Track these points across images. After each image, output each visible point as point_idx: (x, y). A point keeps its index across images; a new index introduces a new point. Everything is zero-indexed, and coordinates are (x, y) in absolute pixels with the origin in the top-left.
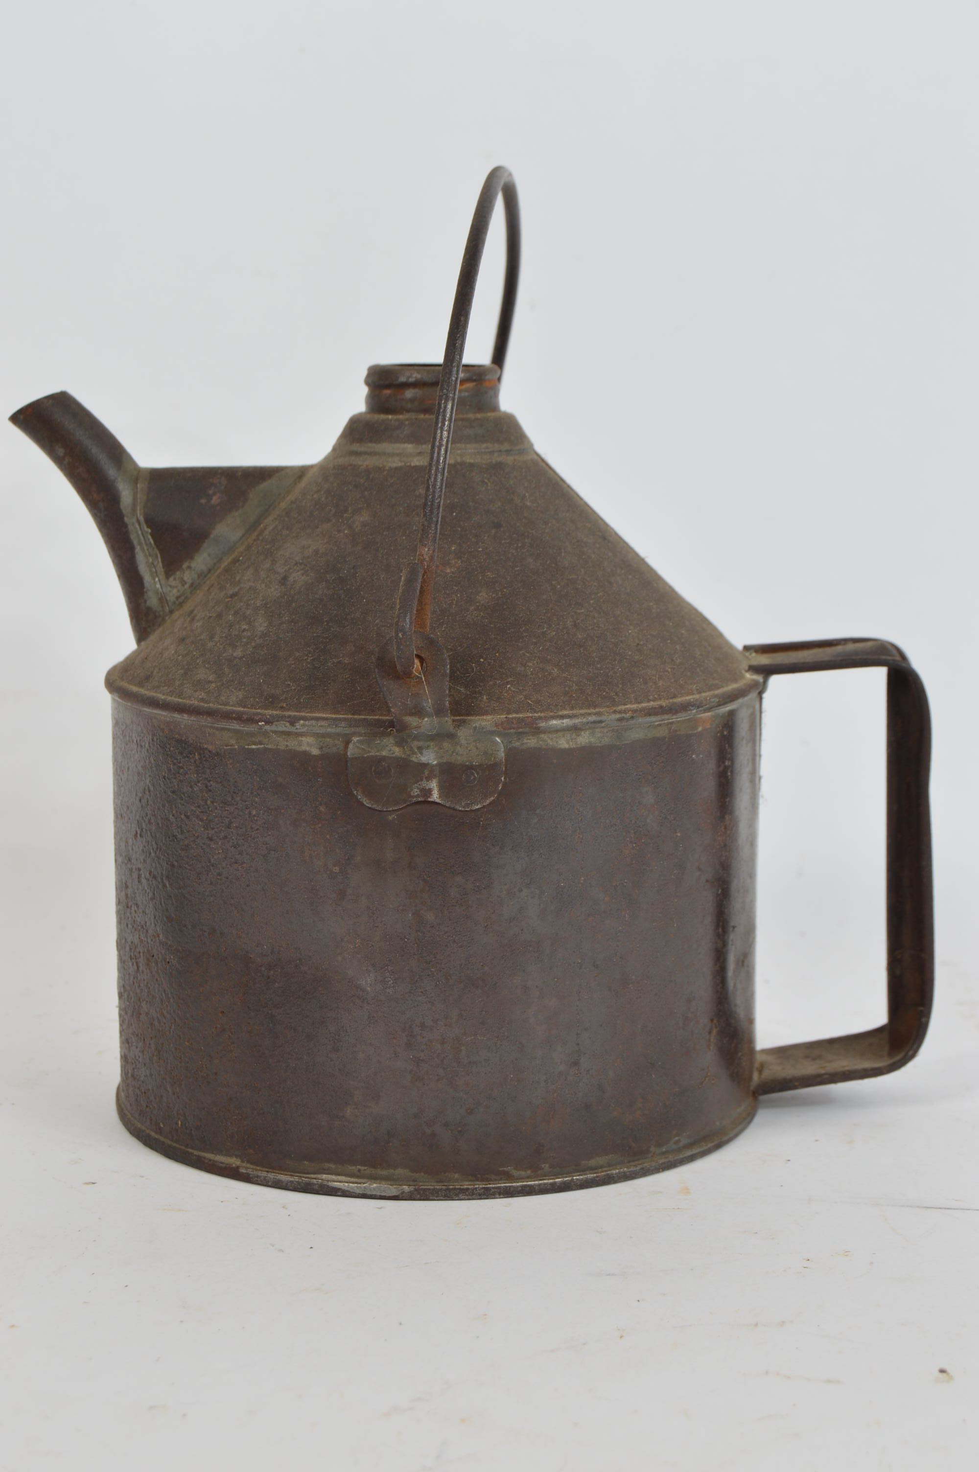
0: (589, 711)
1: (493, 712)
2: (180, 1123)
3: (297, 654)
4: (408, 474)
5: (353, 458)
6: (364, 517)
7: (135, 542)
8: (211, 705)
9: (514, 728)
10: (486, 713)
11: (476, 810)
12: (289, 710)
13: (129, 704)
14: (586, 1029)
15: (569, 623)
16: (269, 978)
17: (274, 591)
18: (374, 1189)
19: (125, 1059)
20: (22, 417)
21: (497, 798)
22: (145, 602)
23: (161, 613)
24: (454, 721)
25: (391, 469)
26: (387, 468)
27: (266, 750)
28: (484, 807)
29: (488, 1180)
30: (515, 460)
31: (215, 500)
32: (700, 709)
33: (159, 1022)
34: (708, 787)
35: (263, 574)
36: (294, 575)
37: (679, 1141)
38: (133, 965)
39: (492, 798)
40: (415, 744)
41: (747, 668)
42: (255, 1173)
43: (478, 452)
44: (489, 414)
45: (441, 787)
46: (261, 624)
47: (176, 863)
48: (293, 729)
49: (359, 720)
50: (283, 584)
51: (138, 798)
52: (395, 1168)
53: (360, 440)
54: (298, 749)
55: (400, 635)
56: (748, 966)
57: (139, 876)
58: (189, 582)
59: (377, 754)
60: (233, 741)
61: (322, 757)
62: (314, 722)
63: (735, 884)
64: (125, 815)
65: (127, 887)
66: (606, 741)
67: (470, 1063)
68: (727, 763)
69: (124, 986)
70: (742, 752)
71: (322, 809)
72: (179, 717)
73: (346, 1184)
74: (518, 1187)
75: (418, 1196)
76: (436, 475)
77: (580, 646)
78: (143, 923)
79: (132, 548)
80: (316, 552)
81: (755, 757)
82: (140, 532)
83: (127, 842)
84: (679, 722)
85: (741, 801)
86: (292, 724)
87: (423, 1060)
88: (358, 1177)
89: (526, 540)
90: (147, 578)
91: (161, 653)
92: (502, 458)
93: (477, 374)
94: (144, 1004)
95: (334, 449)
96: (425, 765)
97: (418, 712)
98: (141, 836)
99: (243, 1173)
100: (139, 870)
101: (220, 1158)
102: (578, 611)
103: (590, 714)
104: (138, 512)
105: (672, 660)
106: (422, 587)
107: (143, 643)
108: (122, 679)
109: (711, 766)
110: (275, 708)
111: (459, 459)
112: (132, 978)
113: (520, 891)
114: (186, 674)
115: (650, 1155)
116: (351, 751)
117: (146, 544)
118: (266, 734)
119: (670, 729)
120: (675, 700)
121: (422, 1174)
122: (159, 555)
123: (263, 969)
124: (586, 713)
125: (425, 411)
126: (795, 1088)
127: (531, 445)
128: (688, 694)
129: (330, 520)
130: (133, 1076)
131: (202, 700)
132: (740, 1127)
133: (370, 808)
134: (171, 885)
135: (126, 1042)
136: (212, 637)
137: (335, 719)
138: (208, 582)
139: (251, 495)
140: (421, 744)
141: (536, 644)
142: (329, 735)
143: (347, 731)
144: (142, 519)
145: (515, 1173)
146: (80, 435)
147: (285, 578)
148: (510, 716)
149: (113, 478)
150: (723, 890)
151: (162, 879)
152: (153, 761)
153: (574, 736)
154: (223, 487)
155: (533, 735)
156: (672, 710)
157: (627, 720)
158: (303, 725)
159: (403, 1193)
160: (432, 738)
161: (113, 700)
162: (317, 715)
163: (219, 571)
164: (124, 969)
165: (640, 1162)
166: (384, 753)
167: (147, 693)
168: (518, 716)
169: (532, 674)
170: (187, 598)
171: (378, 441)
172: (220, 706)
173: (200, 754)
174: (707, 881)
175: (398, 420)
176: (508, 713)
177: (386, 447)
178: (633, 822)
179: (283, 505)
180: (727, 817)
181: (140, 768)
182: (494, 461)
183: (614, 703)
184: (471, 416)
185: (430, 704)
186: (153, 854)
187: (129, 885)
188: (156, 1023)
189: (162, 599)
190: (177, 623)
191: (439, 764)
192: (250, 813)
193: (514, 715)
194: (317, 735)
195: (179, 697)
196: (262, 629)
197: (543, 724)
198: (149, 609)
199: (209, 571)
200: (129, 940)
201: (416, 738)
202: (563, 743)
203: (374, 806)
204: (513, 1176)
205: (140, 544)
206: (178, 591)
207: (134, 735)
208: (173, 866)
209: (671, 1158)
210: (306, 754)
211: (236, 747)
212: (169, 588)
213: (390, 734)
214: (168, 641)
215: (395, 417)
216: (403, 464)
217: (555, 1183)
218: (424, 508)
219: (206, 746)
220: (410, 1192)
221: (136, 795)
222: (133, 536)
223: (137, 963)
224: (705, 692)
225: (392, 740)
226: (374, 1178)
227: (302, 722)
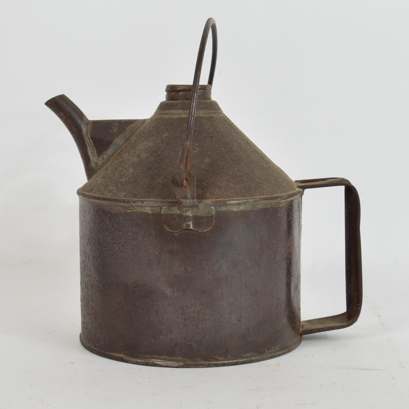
0: (243, 198)
1: (211, 198)
2: (103, 343)
3: (144, 180)
4: (181, 120)
5: (162, 115)
6: (166, 135)
7: (87, 145)
8: (114, 197)
9: (218, 204)
10: (208, 199)
11: (205, 232)
12: (141, 198)
13: (86, 199)
14: (243, 309)
15: (236, 169)
16: (134, 291)
17: (135, 159)
18: (170, 364)
19: (83, 323)
20: (49, 103)
21: (212, 228)
22: (91, 165)
23: (96, 169)
24: (198, 201)
25: (175, 119)
26: (173, 118)
27: (133, 212)
28: (208, 231)
29: (210, 361)
30: (217, 116)
31: (114, 131)
32: (281, 199)
33: (96, 308)
34: (284, 225)
35: (131, 154)
36: (142, 154)
37: (275, 349)
38: (86, 289)
39: (211, 228)
40: (184, 209)
41: (297, 187)
42: (129, 359)
43: (205, 113)
44: (208, 101)
45: (193, 224)
46: (131, 171)
47: (102, 252)
48: (142, 205)
49: (165, 201)
50: (138, 157)
51: (89, 231)
52: (178, 357)
53: (164, 110)
54: (144, 211)
55: (179, 171)
56: (298, 290)
57: (89, 258)
58: (106, 158)
59: (172, 213)
60: (122, 210)
61: (152, 214)
62: (150, 202)
63: (293, 260)
64: (84, 237)
65: (84, 262)
66: (249, 208)
67: (203, 320)
68: (290, 218)
69: (83, 297)
70: (296, 215)
71: (153, 232)
72: (104, 202)
73: (161, 362)
74: (220, 363)
75: (186, 367)
76: (191, 117)
77: (240, 177)
78: (90, 274)
79: (86, 147)
80: (150, 146)
81: (300, 217)
82: (89, 142)
83: (84, 246)
84: (274, 203)
85: (295, 232)
86: (142, 203)
87: (187, 319)
88: (165, 360)
89: (221, 142)
90: (91, 157)
91: (97, 182)
92: (212, 115)
93: (204, 88)
94: (90, 302)
95: (155, 113)
96: (188, 216)
97: (186, 198)
98: (90, 244)
99: (125, 360)
100: (89, 256)
101: (117, 355)
102: (240, 165)
103: (244, 199)
104: (88, 135)
105: (272, 182)
106: (187, 155)
107: (90, 180)
108: (83, 191)
109: (285, 219)
110: (136, 198)
111: (198, 115)
112: (86, 294)
113: (220, 260)
114: (105, 188)
115: (265, 353)
116: (163, 212)
117: (91, 146)
118: (133, 207)
119: (271, 205)
120: (273, 195)
121: (187, 359)
122: (95, 149)
123: (132, 288)
124: (243, 199)
125: (186, 99)
126: (315, 332)
127: (222, 112)
128: (277, 194)
129: (154, 136)
130: (86, 328)
131: (111, 196)
132: (296, 345)
133: (169, 231)
134: (100, 260)
135: (83, 316)
136: (114, 176)
137: (157, 201)
138: (112, 158)
139: (127, 129)
140: (186, 209)
141: (225, 176)
142: (155, 207)
143: (161, 205)
144: (90, 137)
145: (219, 359)
146: (69, 109)
147: (139, 155)
148: (217, 200)
149: (80, 123)
150: (289, 262)
151: (97, 258)
152: (94, 218)
153: (239, 207)
154: (117, 127)
155: (225, 206)
156: (272, 199)
157: (257, 201)
158: (146, 203)
159: (180, 365)
160: (190, 207)
161: (80, 198)
162: (151, 200)
163: (116, 155)
164: (83, 291)
165: (262, 355)
166: (174, 212)
167: (92, 195)
168: (219, 200)
169: (224, 186)
170: (105, 164)
171: (171, 109)
172: (117, 198)
173: (110, 215)
174: (284, 258)
175: (177, 102)
176: (216, 198)
177: (173, 111)
178: (259, 237)
179: (138, 132)
180: (291, 237)
181: (89, 220)
182: (210, 116)
183: (252, 196)
184: (202, 101)
185: (190, 195)
186: (94, 250)
187: (85, 261)
188: (95, 309)
189: (96, 164)
190: (102, 172)
191: (193, 216)
192: (128, 234)
193: (218, 199)
194: (150, 207)
195: (103, 195)
196: (131, 172)
197: (228, 202)
198: (92, 168)
199: (113, 155)
200: (85, 281)
201: (185, 207)
202: (235, 209)
203: (171, 231)
204: (218, 360)
205: (89, 145)
206: (102, 162)
207: (87, 209)
208: (100, 253)
209: (272, 354)
210: (147, 213)
211: (123, 211)
212: (99, 161)
213: (176, 206)
214: (99, 178)
215: (176, 101)
216: (179, 117)
217: (233, 362)
218: (187, 129)
219: (112, 212)
220: (183, 365)
221: (88, 230)
222: (86, 143)
223: (88, 288)
224: (283, 193)
225: (176, 208)
226: (170, 360)
227: (146, 202)
